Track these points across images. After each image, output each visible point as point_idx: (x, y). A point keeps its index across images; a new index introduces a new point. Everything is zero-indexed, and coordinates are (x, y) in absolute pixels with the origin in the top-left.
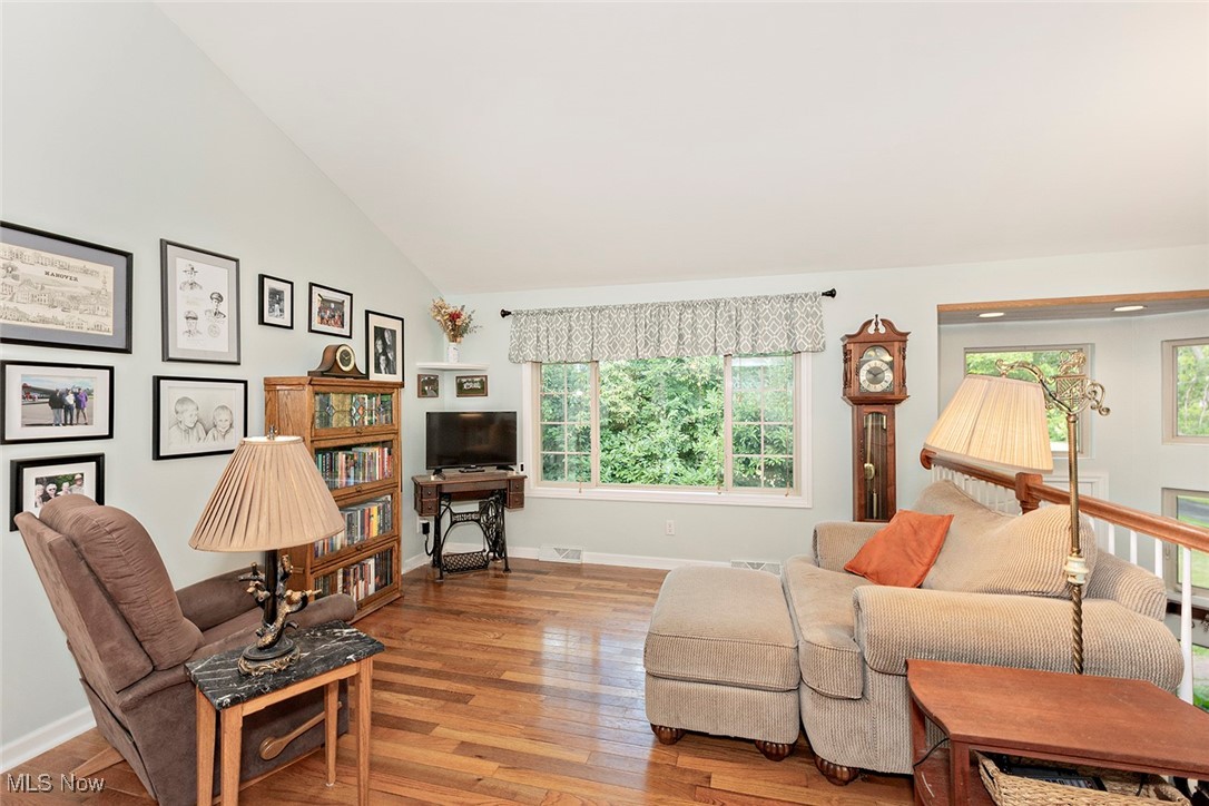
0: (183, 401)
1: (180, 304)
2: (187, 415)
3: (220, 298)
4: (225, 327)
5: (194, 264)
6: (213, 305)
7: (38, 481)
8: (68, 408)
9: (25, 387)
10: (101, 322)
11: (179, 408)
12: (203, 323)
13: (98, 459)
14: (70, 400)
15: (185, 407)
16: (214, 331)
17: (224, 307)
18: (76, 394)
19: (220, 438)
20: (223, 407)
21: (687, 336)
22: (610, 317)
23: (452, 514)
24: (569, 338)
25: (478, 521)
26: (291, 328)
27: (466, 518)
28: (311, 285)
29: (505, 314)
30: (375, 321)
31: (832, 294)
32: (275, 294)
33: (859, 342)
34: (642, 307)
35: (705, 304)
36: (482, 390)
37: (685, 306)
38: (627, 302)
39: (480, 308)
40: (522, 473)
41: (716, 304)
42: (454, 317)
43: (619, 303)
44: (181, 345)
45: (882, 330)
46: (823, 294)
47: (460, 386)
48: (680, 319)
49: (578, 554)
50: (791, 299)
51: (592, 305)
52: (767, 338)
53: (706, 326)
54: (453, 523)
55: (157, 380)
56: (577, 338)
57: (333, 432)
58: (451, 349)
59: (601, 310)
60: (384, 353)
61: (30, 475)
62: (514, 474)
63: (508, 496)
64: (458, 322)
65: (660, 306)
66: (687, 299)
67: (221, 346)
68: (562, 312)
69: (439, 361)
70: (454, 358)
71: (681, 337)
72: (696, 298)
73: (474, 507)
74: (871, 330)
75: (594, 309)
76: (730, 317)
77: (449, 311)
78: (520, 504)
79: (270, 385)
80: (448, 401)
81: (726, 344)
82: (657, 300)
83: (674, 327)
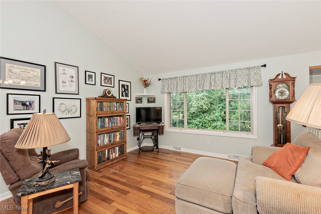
0: (61, 104)
1: (60, 78)
2: (63, 108)
3: (73, 77)
4: (74, 85)
5: (64, 68)
6: (71, 79)
7: (18, 124)
8: (27, 106)
9: (14, 100)
11: (60, 106)
12: (68, 84)
14: (28, 103)
15: (62, 105)
16: (71, 86)
17: (74, 79)
18: (29, 102)
19: (73, 114)
20: (74, 106)
21: (213, 83)
22: (189, 79)
23: (144, 135)
24: (177, 86)
25: (151, 138)
26: (95, 85)
27: (147, 137)
28: (101, 73)
29: (159, 80)
30: (121, 83)
31: (265, 66)
34: (198, 75)
35: (219, 73)
36: (154, 101)
37: (212, 74)
38: (194, 74)
39: (153, 78)
40: (163, 125)
41: (222, 72)
42: (145, 81)
43: (192, 74)
44: (61, 89)
45: (284, 77)
46: (261, 66)
47: (148, 100)
48: (210, 78)
49: (180, 148)
50: (249, 69)
51: (183, 75)
53: (219, 80)
54: (144, 138)
55: (54, 98)
56: (179, 85)
57: (104, 112)
58: (145, 90)
59: (186, 77)
60: (125, 91)
61: (16, 123)
62: (161, 125)
63: (158, 131)
64: (146, 82)
65: (204, 74)
66: (213, 71)
67: (73, 89)
68: (175, 78)
69: (142, 93)
70: (146, 92)
71: (211, 83)
72: (216, 71)
73: (150, 134)
74: (280, 77)
75: (184, 77)
76: (227, 76)
77: (144, 79)
78: (163, 133)
79: (88, 100)
80: (145, 104)
81: (226, 85)
82: (203, 73)
83: (208, 80)
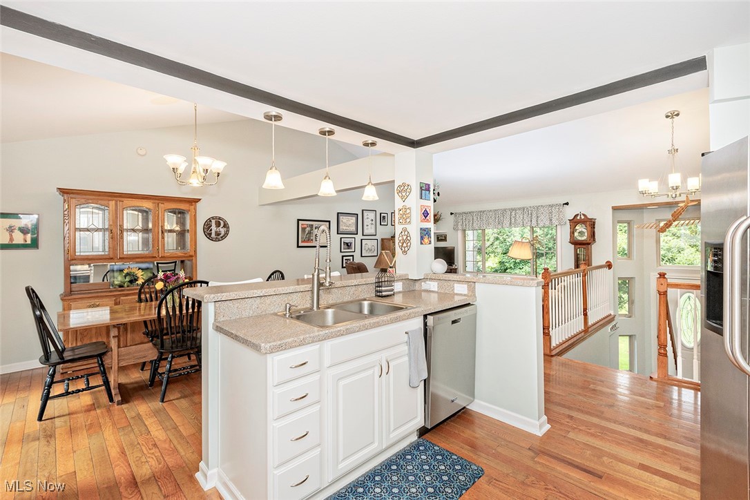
0: (366, 244)
1: (365, 223)
2: (366, 247)
3: (373, 220)
5: (368, 214)
6: (371, 222)
7: (345, 260)
9: (344, 242)
10: (353, 229)
12: (370, 226)
13: (353, 256)
16: (372, 228)
17: (373, 222)
18: (350, 243)
19: (372, 253)
20: (373, 246)
22: (486, 214)
24: (473, 222)
26: (387, 225)
29: (452, 214)
31: (567, 204)
32: (384, 217)
33: (574, 222)
34: (497, 210)
35: (519, 209)
36: (445, 240)
37: (512, 210)
38: (492, 209)
41: (524, 209)
44: (366, 232)
45: (583, 217)
46: (564, 204)
47: (438, 238)
48: (511, 215)
50: (551, 206)
51: (480, 210)
52: (542, 221)
55: (362, 240)
58: (434, 226)
59: (484, 212)
61: (344, 258)
62: (453, 267)
64: (436, 217)
65: (503, 210)
66: (513, 207)
67: (373, 232)
68: (470, 213)
70: (435, 229)
71: (511, 221)
72: (516, 207)
74: (578, 218)
75: (481, 212)
76: (529, 213)
79: (382, 240)
80: (434, 243)
81: (527, 223)
82: (503, 208)
